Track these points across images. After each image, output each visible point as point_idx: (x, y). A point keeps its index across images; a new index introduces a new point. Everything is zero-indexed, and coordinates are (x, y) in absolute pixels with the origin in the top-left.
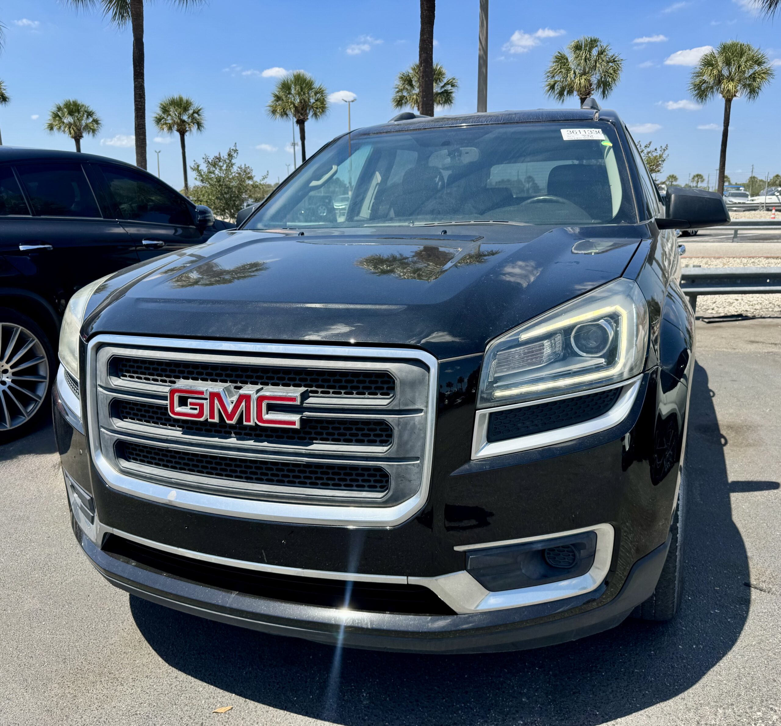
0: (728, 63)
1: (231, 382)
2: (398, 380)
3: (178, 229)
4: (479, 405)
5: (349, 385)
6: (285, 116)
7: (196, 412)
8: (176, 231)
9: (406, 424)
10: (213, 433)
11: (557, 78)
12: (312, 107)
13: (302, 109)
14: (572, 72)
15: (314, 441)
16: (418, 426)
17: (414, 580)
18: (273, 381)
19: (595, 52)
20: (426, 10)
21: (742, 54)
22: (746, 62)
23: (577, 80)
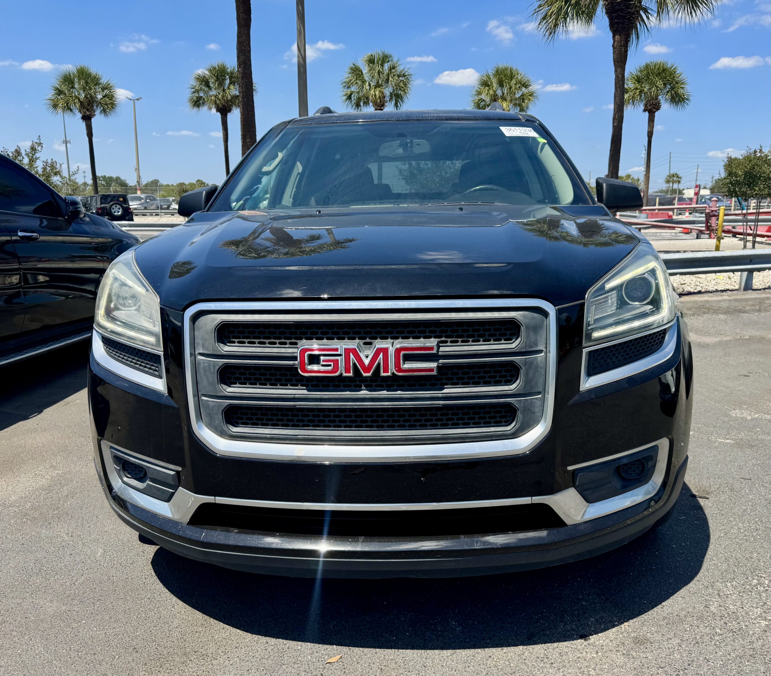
0: (501, 84)
1: (360, 338)
2: (524, 325)
3: (44, 220)
4: (584, 345)
5: (476, 334)
6: (69, 112)
7: (330, 368)
8: (42, 222)
9: (531, 363)
10: (342, 388)
11: (353, 89)
12: (100, 103)
13: (89, 105)
14: (367, 83)
15: (445, 386)
16: (540, 365)
17: (537, 499)
18: (404, 335)
19: (386, 66)
20: (242, 13)
21: (512, 77)
22: (515, 84)
23: (372, 92)
